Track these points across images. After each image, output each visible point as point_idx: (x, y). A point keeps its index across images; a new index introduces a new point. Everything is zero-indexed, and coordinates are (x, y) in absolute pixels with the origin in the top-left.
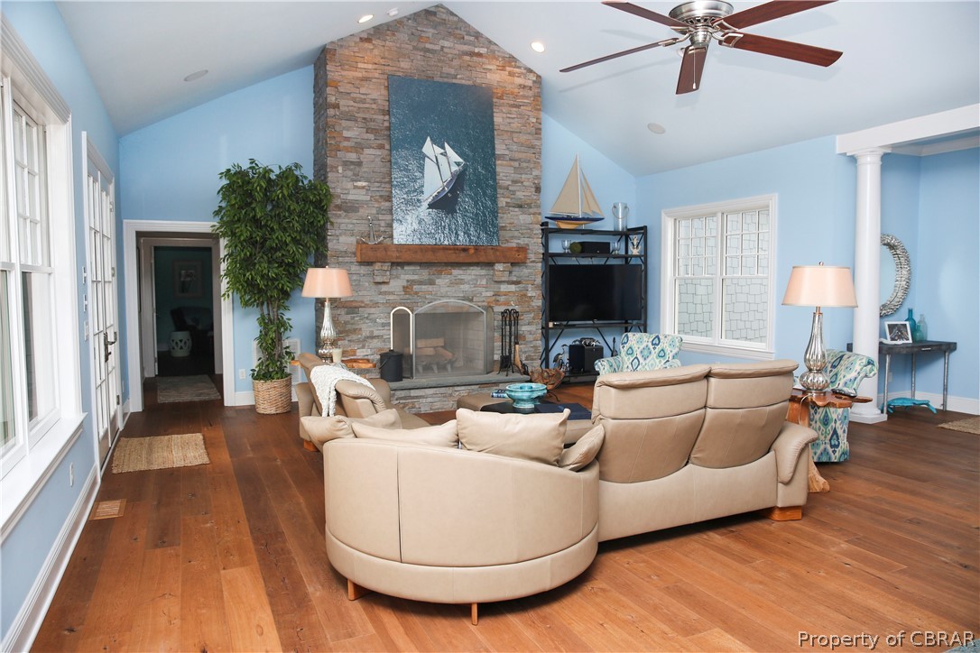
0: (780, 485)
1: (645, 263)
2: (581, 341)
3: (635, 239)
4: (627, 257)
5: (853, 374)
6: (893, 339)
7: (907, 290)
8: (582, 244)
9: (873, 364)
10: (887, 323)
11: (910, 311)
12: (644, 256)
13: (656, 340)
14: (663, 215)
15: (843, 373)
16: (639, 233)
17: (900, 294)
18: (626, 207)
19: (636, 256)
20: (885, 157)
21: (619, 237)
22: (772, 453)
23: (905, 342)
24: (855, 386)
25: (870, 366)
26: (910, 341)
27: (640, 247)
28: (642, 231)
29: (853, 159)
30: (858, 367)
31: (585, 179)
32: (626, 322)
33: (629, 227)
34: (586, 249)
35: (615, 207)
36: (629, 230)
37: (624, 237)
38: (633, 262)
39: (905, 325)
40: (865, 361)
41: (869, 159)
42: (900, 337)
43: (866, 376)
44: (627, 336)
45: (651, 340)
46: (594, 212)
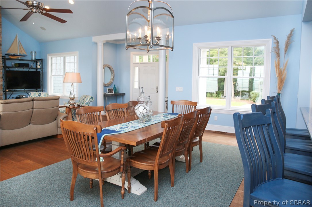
0: (58, 129)
1: (42, 71)
2: (19, 96)
3: (39, 63)
4: (36, 69)
5: (88, 101)
6: (109, 93)
7: (113, 80)
8: (19, 64)
9: (93, 98)
10: (107, 88)
11: (115, 85)
12: (42, 68)
13: (40, 94)
14: (48, 56)
15: (85, 101)
16: (40, 61)
17: (112, 80)
18: (35, 52)
19: (39, 68)
20: (104, 44)
21: (34, 62)
22: (56, 121)
23: (112, 93)
24: (88, 104)
25: (92, 99)
26: (113, 93)
27: (40, 65)
28: (41, 60)
29: (96, 43)
30: (89, 99)
31: (20, 42)
32: (37, 90)
33: (36, 59)
34: (20, 65)
35: (31, 52)
36: (37, 60)
37: (35, 62)
38: (38, 70)
39: (112, 89)
40: (90, 98)
41: (100, 44)
42: (111, 92)
43: (91, 101)
44: (31, 93)
45: (38, 94)
46: (23, 53)
